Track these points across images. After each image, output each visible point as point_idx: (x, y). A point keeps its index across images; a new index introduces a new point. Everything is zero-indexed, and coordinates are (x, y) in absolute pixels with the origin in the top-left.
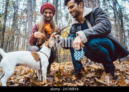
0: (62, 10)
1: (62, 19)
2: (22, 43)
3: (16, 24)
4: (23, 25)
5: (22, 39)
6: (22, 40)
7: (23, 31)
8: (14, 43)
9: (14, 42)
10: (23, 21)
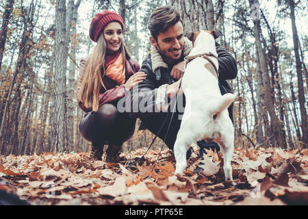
0: (139, 33)
1: (139, 54)
2: (39, 108)
3: (27, 62)
4: (44, 65)
5: (40, 97)
6: (40, 101)
7: (45, 79)
8: (22, 106)
9: (20, 104)
10: (44, 54)
